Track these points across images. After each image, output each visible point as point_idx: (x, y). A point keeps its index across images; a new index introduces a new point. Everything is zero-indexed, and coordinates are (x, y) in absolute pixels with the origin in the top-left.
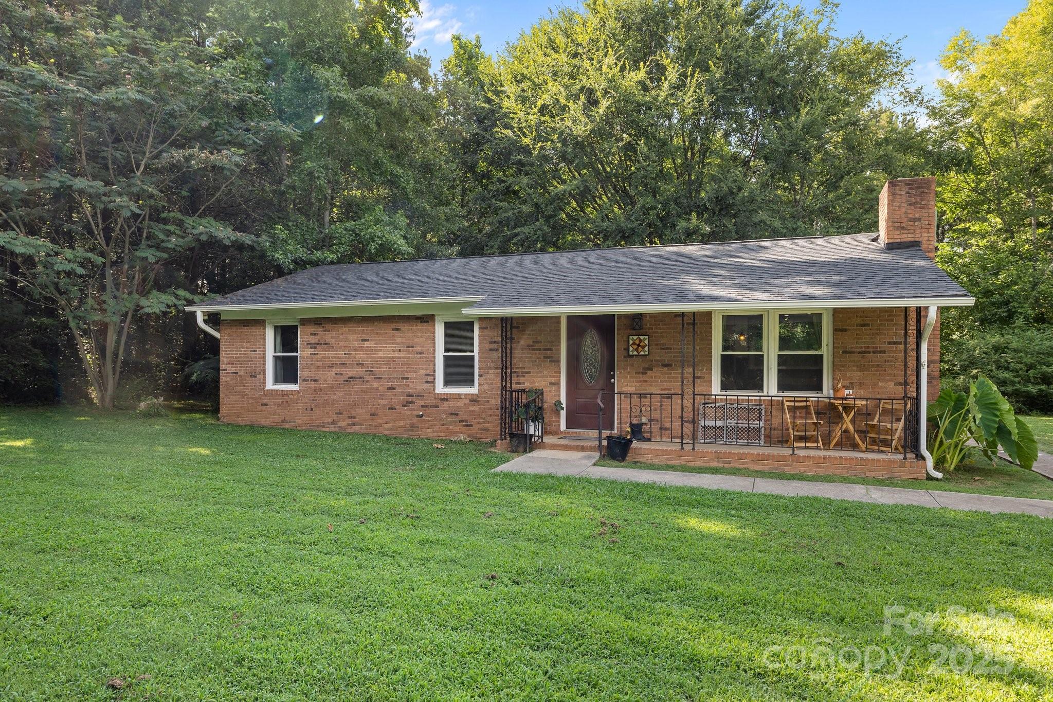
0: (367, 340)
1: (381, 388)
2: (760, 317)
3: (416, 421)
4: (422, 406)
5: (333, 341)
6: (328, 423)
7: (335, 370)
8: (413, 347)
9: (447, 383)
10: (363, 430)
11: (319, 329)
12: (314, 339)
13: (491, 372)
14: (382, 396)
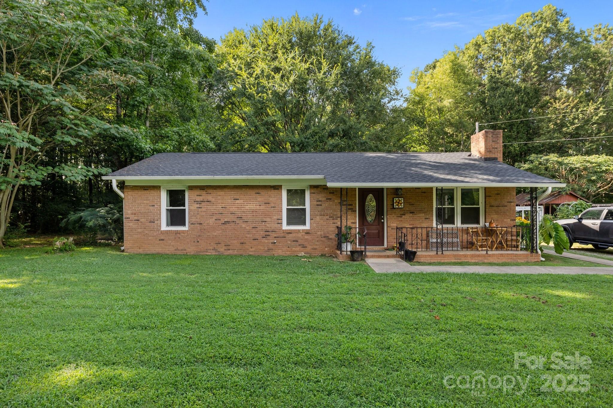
0: (238, 199)
1: (247, 228)
2: (453, 190)
3: (271, 246)
4: (275, 237)
5: (213, 200)
6: (210, 250)
7: (215, 218)
8: (269, 203)
9: (289, 223)
10: (236, 252)
11: (203, 193)
12: (199, 199)
13: (318, 217)
14: (249, 233)
